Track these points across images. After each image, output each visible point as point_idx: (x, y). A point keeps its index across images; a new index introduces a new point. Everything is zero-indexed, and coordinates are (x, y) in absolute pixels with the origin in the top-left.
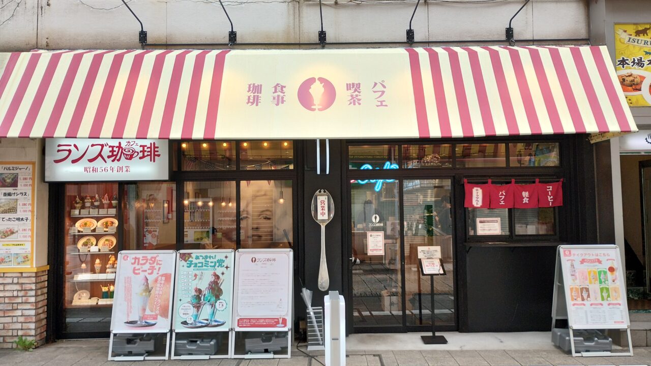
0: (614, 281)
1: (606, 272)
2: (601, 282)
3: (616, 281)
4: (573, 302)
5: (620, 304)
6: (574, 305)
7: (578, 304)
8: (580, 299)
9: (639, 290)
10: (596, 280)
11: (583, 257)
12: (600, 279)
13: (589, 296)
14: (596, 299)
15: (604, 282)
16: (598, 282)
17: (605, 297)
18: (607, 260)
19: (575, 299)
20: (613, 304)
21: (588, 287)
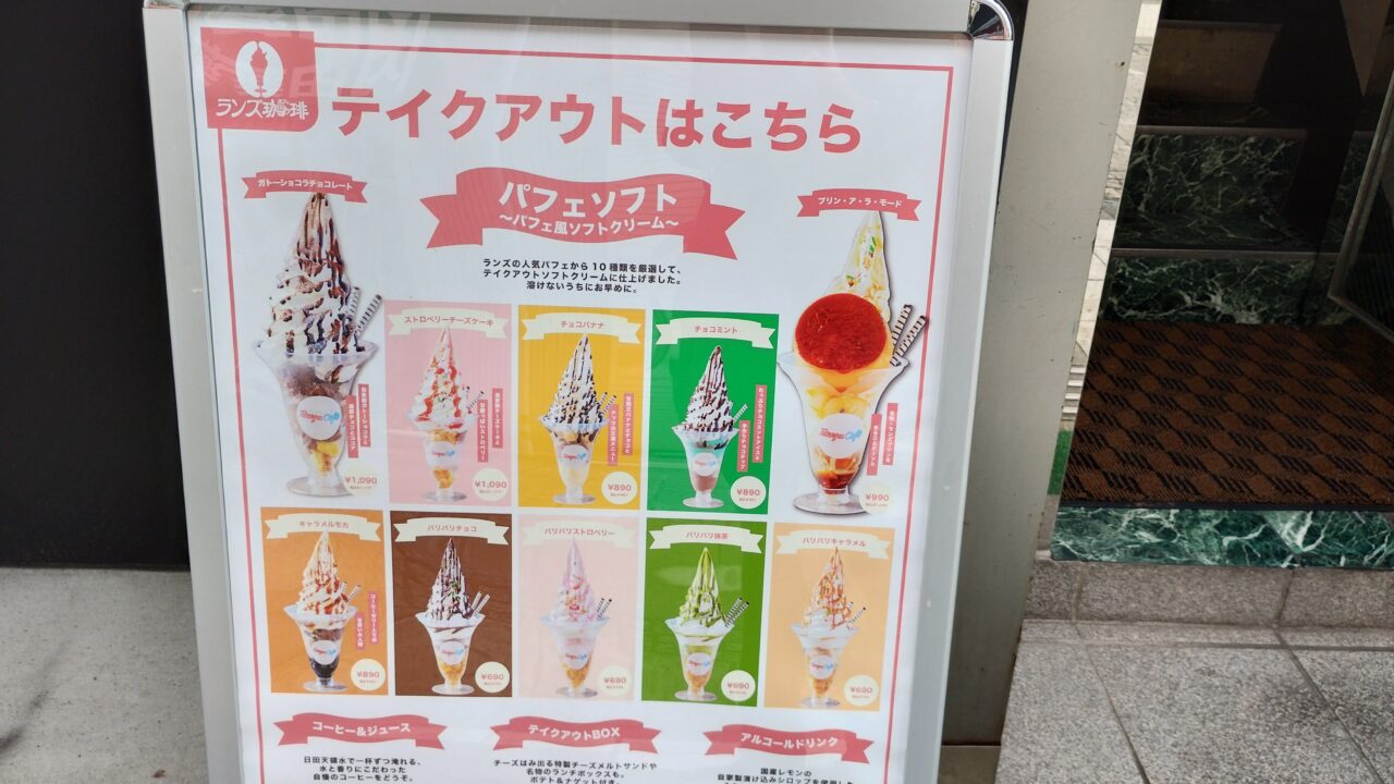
0: (837, 482)
1: (768, 359)
2: (668, 488)
3: (862, 486)
4: (290, 705)
5: (854, 748)
6: (297, 729)
7: (347, 729)
8: (375, 671)
9: (1285, 268)
10: (618, 454)
11: (485, 150)
12: (666, 451)
13: (493, 643)
14: (578, 675)
15: (718, 486)
16: (631, 482)
17: (696, 665)
18: (812, 205)
19: (325, 672)
20: (777, 741)
21: (494, 534)
